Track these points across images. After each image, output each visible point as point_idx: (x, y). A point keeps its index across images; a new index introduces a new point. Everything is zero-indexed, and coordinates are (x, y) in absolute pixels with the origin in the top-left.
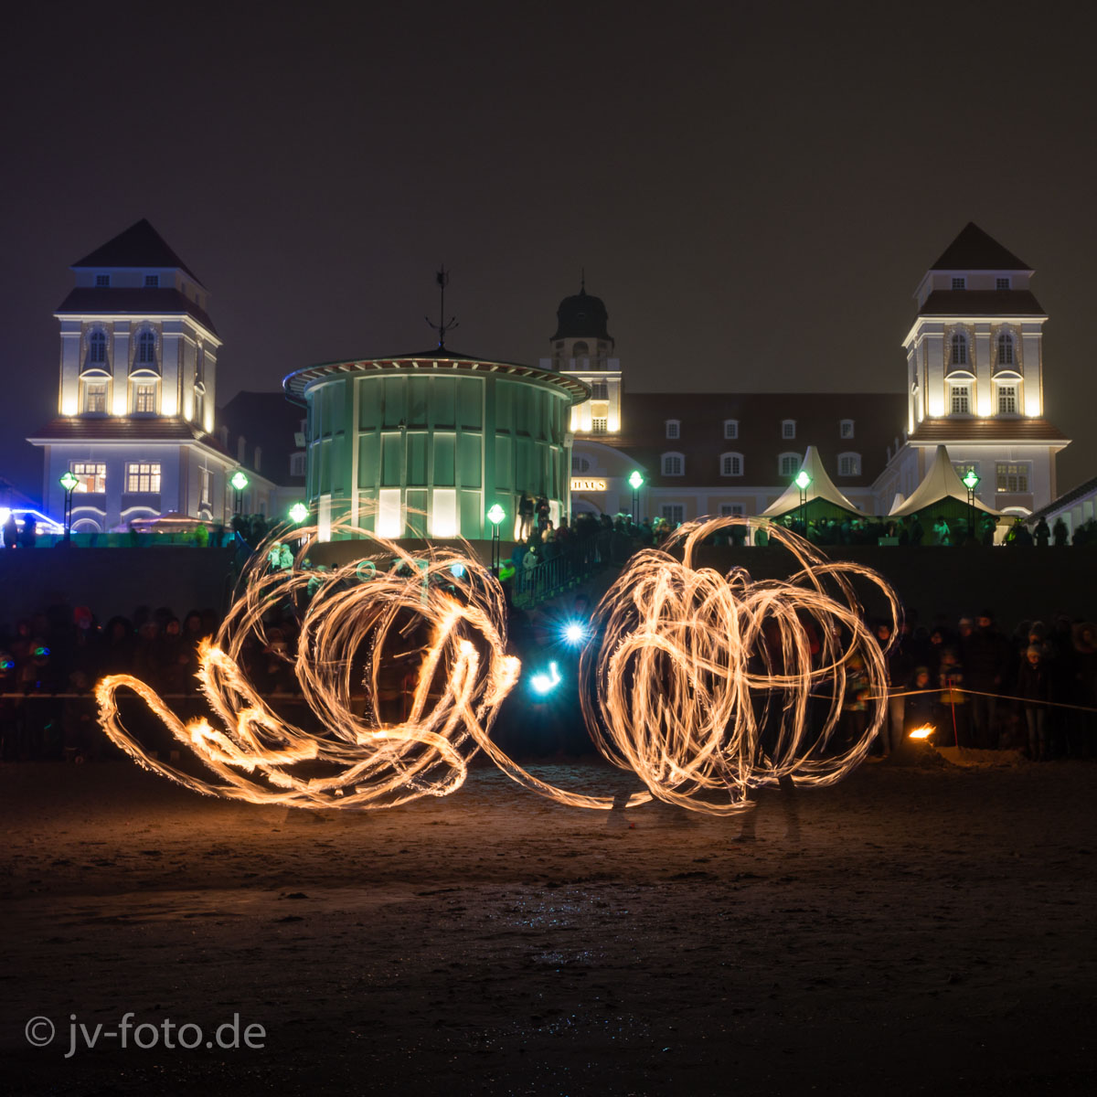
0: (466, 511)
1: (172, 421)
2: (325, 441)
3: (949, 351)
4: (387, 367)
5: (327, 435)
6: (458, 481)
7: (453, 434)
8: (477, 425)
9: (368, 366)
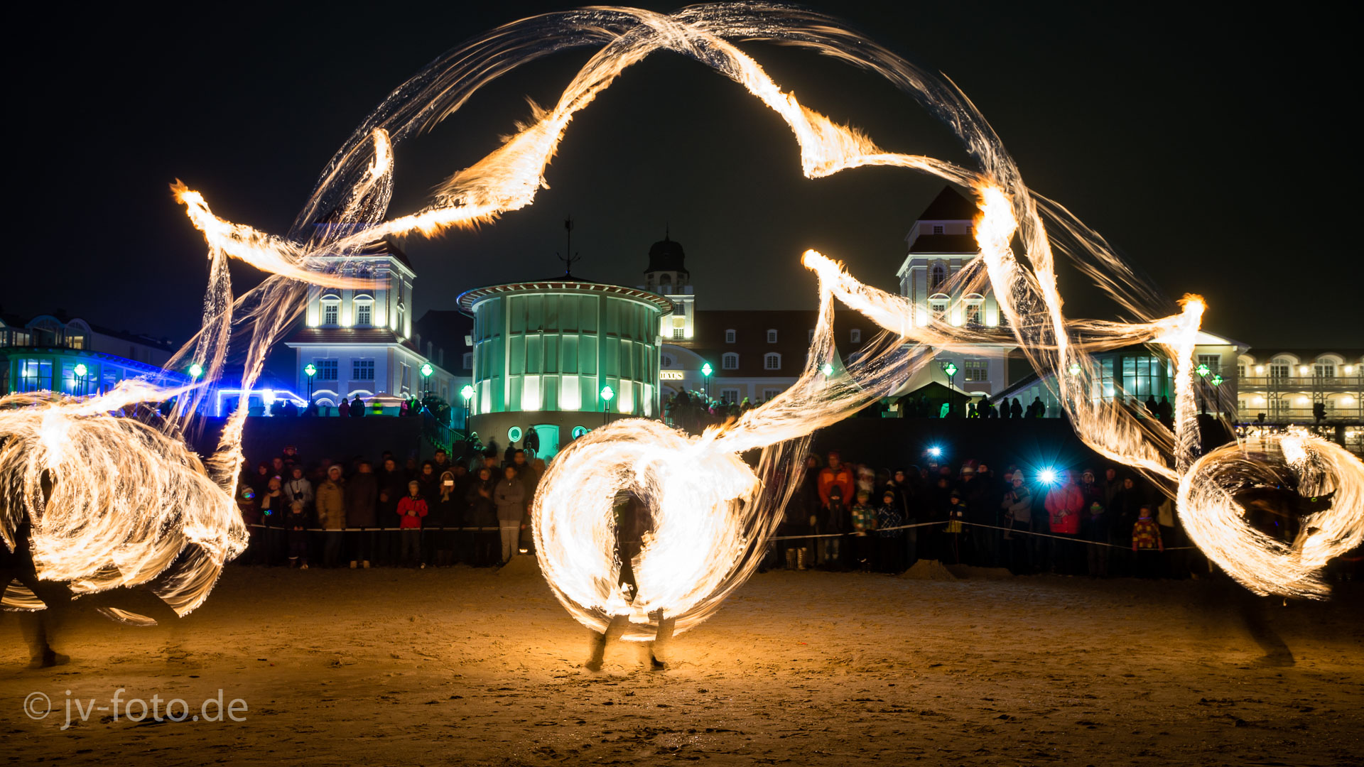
0: (586, 391)
1: (382, 330)
2: (486, 342)
3: (931, 279)
4: (530, 288)
5: (488, 337)
6: (580, 370)
7: (576, 336)
8: (594, 330)
9: (517, 288)
